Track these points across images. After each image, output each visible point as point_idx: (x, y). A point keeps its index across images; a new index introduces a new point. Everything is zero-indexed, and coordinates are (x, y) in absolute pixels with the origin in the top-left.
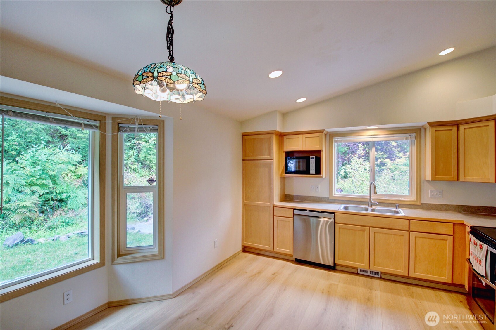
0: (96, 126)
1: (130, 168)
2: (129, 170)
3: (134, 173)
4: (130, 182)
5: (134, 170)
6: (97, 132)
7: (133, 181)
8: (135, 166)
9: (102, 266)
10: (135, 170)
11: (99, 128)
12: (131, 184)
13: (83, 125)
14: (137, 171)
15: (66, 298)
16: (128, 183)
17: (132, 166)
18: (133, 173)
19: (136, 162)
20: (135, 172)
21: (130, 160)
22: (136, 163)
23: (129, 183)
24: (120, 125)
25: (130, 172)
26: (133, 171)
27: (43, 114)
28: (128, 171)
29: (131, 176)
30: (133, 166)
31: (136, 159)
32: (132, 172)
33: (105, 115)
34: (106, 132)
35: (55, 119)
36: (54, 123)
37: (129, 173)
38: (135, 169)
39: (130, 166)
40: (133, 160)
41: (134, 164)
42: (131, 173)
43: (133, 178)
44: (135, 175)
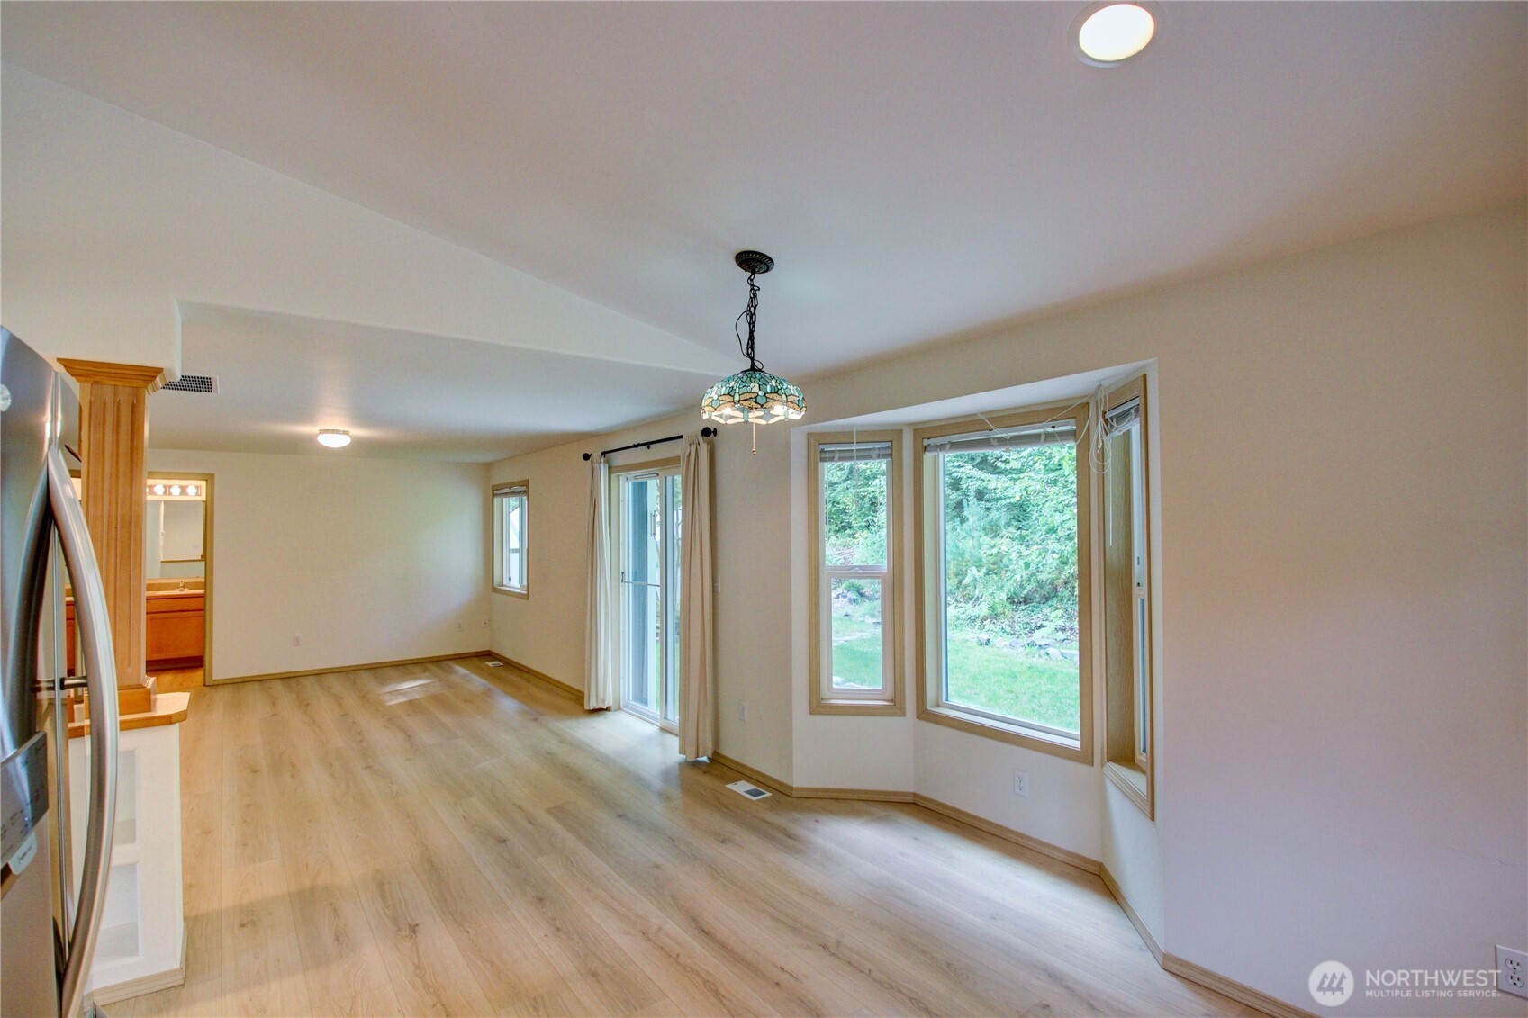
9: (1083, 762)
15: (1017, 784)
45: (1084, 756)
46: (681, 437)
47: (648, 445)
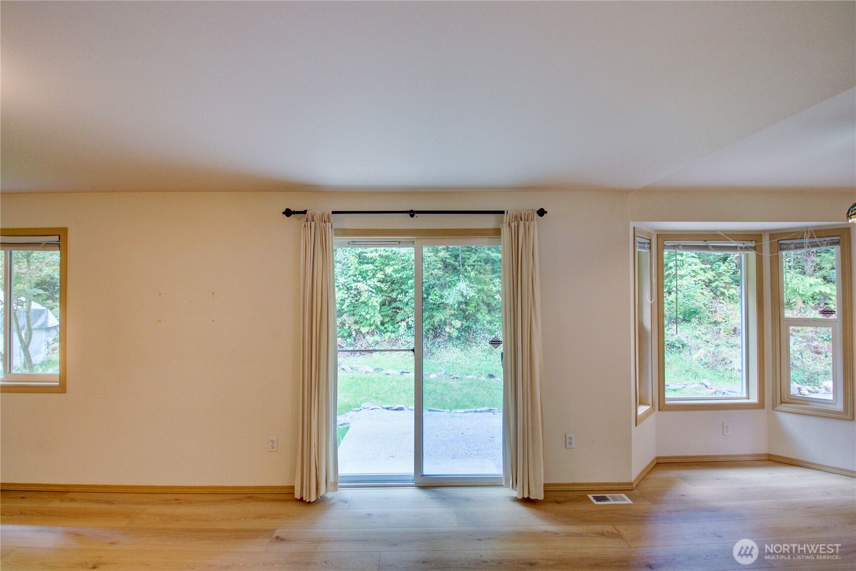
0: (751, 247)
1: (723, 294)
2: (721, 298)
3: (730, 302)
4: (724, 319)
5: (729, 298)
6: (752, 254)
7: (731, 317)
8: (732, 291)
9: (762, 408)
10: (731, 298)
11: (755, 248)
12: (726, 322)
13: (738, 249)
14: (735, 299)
15: (725, 429)
16: (721, 320)
17: (725, 291)
18: (728, 303)
19: (732, 283)
20: (732, 302)
21: (722, 279)
22: (733, 286)
23: (724, 321)
24: (780, 242)
25: (721, 301)
26: (728, 300)
27: (702, 244)
28: (720, 300)
29: (725, 309)
30: (728, 291)
31: (733, 279)
32: (726, 302)
33: (760, 233)
34: (763, 252)
35: (714, 247)
36: (713, 250)
37: (720, 303)
38: (732, 296)
39: (721, 292)
40: (727, 279)
41: (729, 288)
42: (725, 304)
43: (729, 312)
44: (732, 306)
45: (761, 405)
46: (503, 212)
47: (412, 213)
